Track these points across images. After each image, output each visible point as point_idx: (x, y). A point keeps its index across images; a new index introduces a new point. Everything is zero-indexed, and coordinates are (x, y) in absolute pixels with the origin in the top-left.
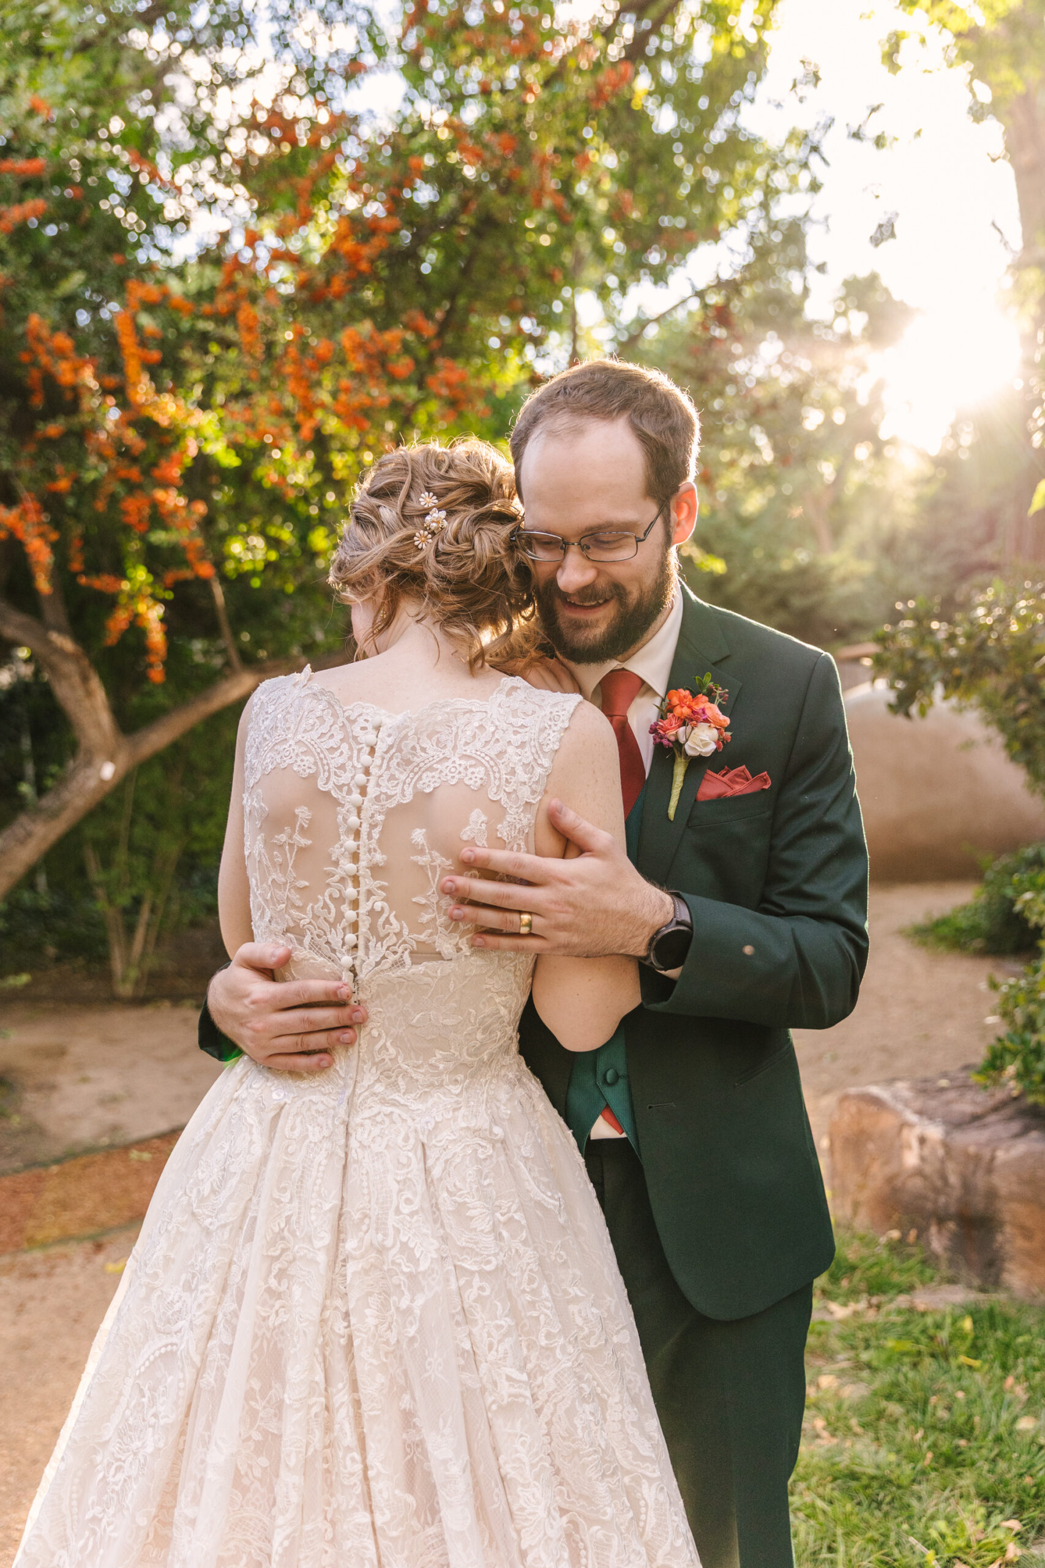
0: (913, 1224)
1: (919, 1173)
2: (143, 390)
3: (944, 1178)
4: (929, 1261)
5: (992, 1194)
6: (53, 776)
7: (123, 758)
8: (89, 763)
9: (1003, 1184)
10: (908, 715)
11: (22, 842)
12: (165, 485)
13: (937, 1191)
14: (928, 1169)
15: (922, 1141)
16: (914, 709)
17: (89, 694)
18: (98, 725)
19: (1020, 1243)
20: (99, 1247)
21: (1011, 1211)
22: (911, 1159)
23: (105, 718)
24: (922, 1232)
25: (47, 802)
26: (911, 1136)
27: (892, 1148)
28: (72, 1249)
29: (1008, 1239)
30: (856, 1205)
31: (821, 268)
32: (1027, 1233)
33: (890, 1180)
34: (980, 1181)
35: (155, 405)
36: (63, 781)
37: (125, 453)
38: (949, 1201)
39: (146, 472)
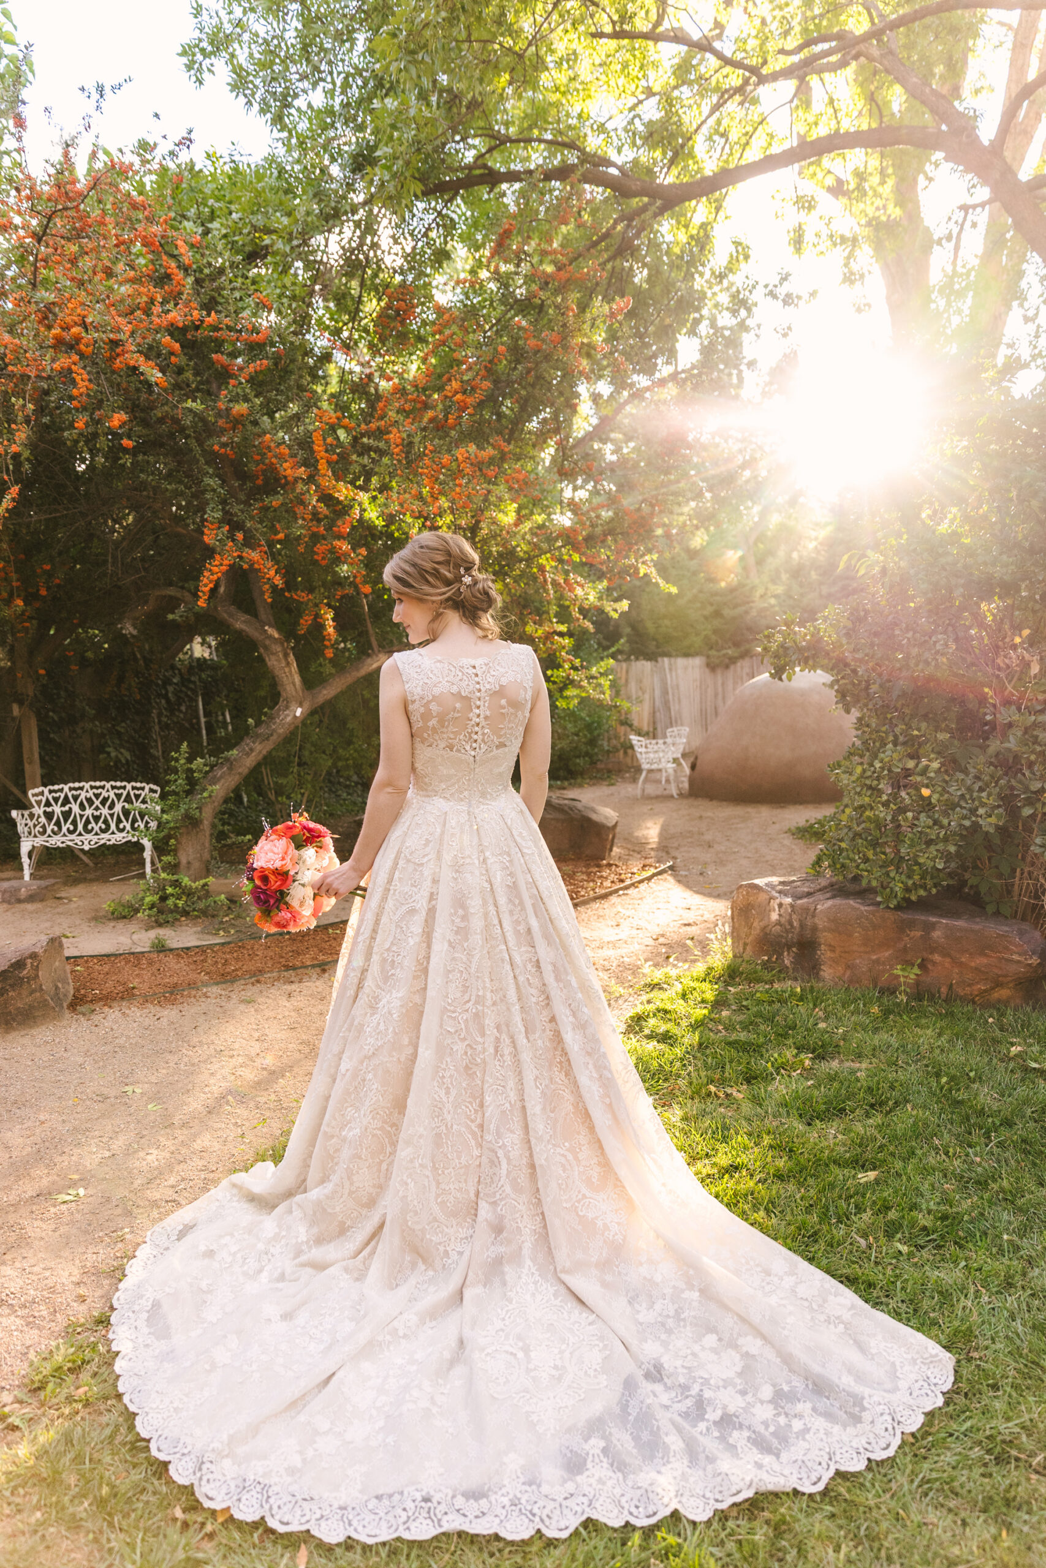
0: (775, 951)
1: (778, 923)
2: (327, 479)
3: (790, 923)
4: (783, 970)
5: (815, 929)
6: (265, 714)
7: (307, 704)
8: (287, 707)
9: (820, 922)
10: (781, 679)
11: (248, 755)
12: (340, 537)
13: (787, 931)
14: (783, 920)
15: (780, 905)
16: (784, 677)
17: (288, 664)
18: (294, 684)
19: (829, 954)
20: (324, 971)
21: (825, 937)
22: (774, 916)
23: (297, 679)
24: (780, 955)
25: (261, 730)
26: (775, 904)
27: (765, 911)
28: (310, 971)
29: (824, 953)
30: (745, 944)
31: (751, 364)
32: (832, 949)
33: (763, 929)
34: (809, 922)
35: (334, 487)
36: (271, 718)
37: (316, 516)
38: (793, 937)
39: (329, 528)
